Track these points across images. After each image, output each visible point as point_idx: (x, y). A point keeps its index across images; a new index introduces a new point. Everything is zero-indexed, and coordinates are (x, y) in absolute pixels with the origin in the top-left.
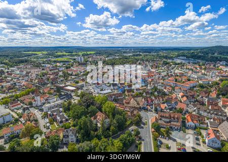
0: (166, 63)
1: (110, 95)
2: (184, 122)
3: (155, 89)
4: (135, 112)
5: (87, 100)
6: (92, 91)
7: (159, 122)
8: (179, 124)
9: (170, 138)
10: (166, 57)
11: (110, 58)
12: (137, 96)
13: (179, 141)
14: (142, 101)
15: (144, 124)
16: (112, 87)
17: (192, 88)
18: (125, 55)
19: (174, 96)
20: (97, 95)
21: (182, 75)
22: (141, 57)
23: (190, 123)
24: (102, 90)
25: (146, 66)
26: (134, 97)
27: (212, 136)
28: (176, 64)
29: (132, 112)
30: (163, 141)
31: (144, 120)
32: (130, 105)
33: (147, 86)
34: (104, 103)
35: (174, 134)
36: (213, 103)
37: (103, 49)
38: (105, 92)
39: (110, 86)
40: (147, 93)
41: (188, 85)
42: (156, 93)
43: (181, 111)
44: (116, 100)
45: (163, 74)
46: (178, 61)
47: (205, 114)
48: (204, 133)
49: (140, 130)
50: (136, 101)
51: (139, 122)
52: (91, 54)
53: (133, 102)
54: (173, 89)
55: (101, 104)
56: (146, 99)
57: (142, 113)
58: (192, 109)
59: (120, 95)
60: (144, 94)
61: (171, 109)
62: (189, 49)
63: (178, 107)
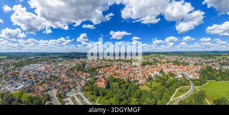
0: (54, 61)
1: (24, 89)
2: (69, 87)
3: (52, 76)
4: (45, 94)
5: (7, 99)
6: (9, 89)
7: (59, 92)
8: (68, 89)
9: (67, 97)
10: (54, 58)
11: (19, 61)
12: (42, 83)
13: (70, 96)
14: (46, 86)
15: (52, 98)
16: (24, 83)
17: (68, 71)
18: (29, 58)
19: (61, 77)
20: (14, 92)
21: (62, 66)
22: (40, 59)
23: (72, 86)
24: (17, 87)
25: (44, 64)
26: (40, 85)
27: (80, 87)
28: (59, 61)
29: (43, 95)
30: (64, 100)
31: (51, 96)
32: (40, 91)
33: (46, 76)
34: (22, 97)
35: (68, 94)
36: (76, 75)
37: (14, 54)
38: (19, 88)
39: (22, 82)
40: (48, 80)
41: (66, 70)
42: (52, 78)
43: (66, 83)
44: (29, 91)
45: (54, 67)
46: (60, 59)
47: (75, 80)
48: (77, 87)
49: (51, 102)
50: (43, 87)
51: (49, 98)
52: (3, 59)
53: (41, 89)
54: (60, 73)
55: (20, 98)
56: (48, 83)
57: (49, 93)
58: (70, 80)
59: (31, 86)
60: (46, 81)
61: (62, 84)
62: (63, 53)
63: (65, 82)
